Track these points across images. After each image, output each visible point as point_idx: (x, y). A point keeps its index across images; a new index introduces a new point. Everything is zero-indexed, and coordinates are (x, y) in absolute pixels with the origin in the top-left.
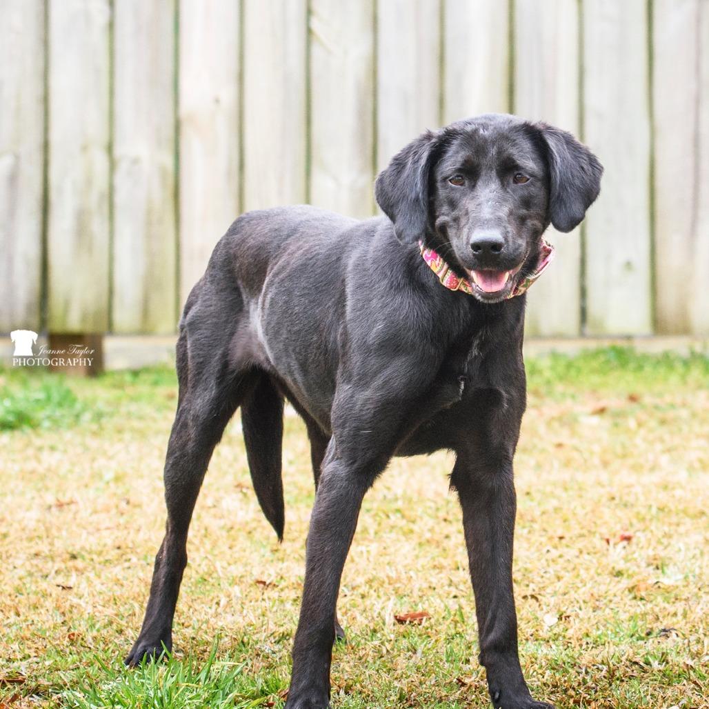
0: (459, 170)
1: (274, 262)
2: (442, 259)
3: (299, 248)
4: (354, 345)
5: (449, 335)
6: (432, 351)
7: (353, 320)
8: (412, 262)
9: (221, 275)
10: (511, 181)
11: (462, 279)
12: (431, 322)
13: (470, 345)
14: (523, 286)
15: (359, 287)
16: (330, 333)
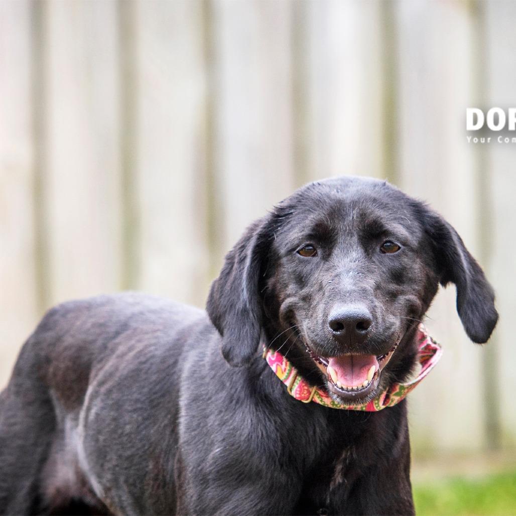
0: (310, 237)
1: (99, 366)
2: (288, 363)
3: (130, 349)
4: (189, 474)
5: (304, 459)
6: (283, 478)
7: (187, 443)
8: (254, 367)
9: (28, 383)
10: (378, 249)
11: (315, 387)
12: (280, 444)
13: (332, 471)
14: (397, 395)
15: (195, 399)
16: (168, 461)
